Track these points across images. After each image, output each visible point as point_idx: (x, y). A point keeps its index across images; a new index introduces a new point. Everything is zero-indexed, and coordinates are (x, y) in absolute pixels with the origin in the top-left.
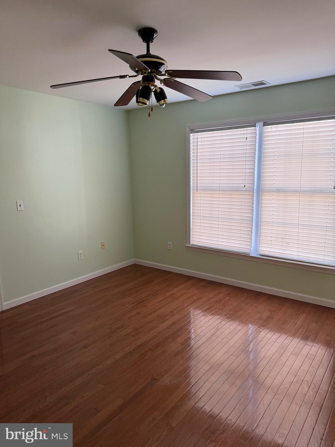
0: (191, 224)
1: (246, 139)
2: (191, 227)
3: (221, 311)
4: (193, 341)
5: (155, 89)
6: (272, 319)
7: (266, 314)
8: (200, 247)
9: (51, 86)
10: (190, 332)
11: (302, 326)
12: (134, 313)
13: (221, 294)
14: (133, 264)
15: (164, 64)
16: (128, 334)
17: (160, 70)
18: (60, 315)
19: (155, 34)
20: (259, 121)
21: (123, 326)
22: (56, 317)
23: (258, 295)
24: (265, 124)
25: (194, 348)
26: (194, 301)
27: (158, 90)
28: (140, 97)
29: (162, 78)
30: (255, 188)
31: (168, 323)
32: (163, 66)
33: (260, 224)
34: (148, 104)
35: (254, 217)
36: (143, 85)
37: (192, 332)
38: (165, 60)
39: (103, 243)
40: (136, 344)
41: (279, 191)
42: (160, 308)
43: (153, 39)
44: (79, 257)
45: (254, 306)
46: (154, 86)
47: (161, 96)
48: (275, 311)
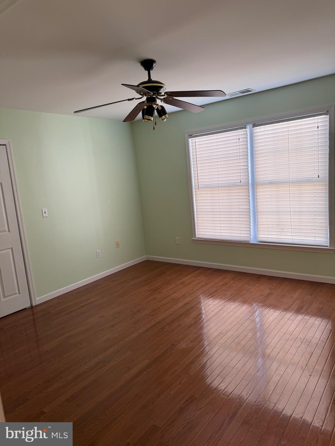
0: (196, 219)
1: (239, 140)
2: (196, 222)
3: (226, 292)
4: (204, 315)
5: (157, 107)
6: (272, 295)
7: (267, 291)
8: (205, 239)
9: (74, 112)
10: (201, 309)
11: (298, 299)
12: (151, 298)
13: (227, 279)
14: (145, 260)
15: (163, 87)
16: (147, 314)
17: (160, 91)
18: (87, 305)
19: (154, 64)
20: (249, 123)
21: (143, 309)
22: (83, 306)
23: (259, 277)
24: (255, 125)
25: (205, 321)
26: (203, 286)
27: (160, 108)
28: (145, 115)
29: (162, 97)
30: (250, 182)
31: (180, 304)
32: (162, 88)
33: (256, 214)
34: (152, 120)
35: (251, 208)
36: (148, 105)
37: (203, 309)
38: (164, 83)
39: (117, 242)
40: (155, 321)
41: (271, 183)
42: (174, 293)
43: (153, 68)
44: (98, 255)
45: (256, 286)
46: (156, 105)
47: (162, 112)
48: (274, 289)
